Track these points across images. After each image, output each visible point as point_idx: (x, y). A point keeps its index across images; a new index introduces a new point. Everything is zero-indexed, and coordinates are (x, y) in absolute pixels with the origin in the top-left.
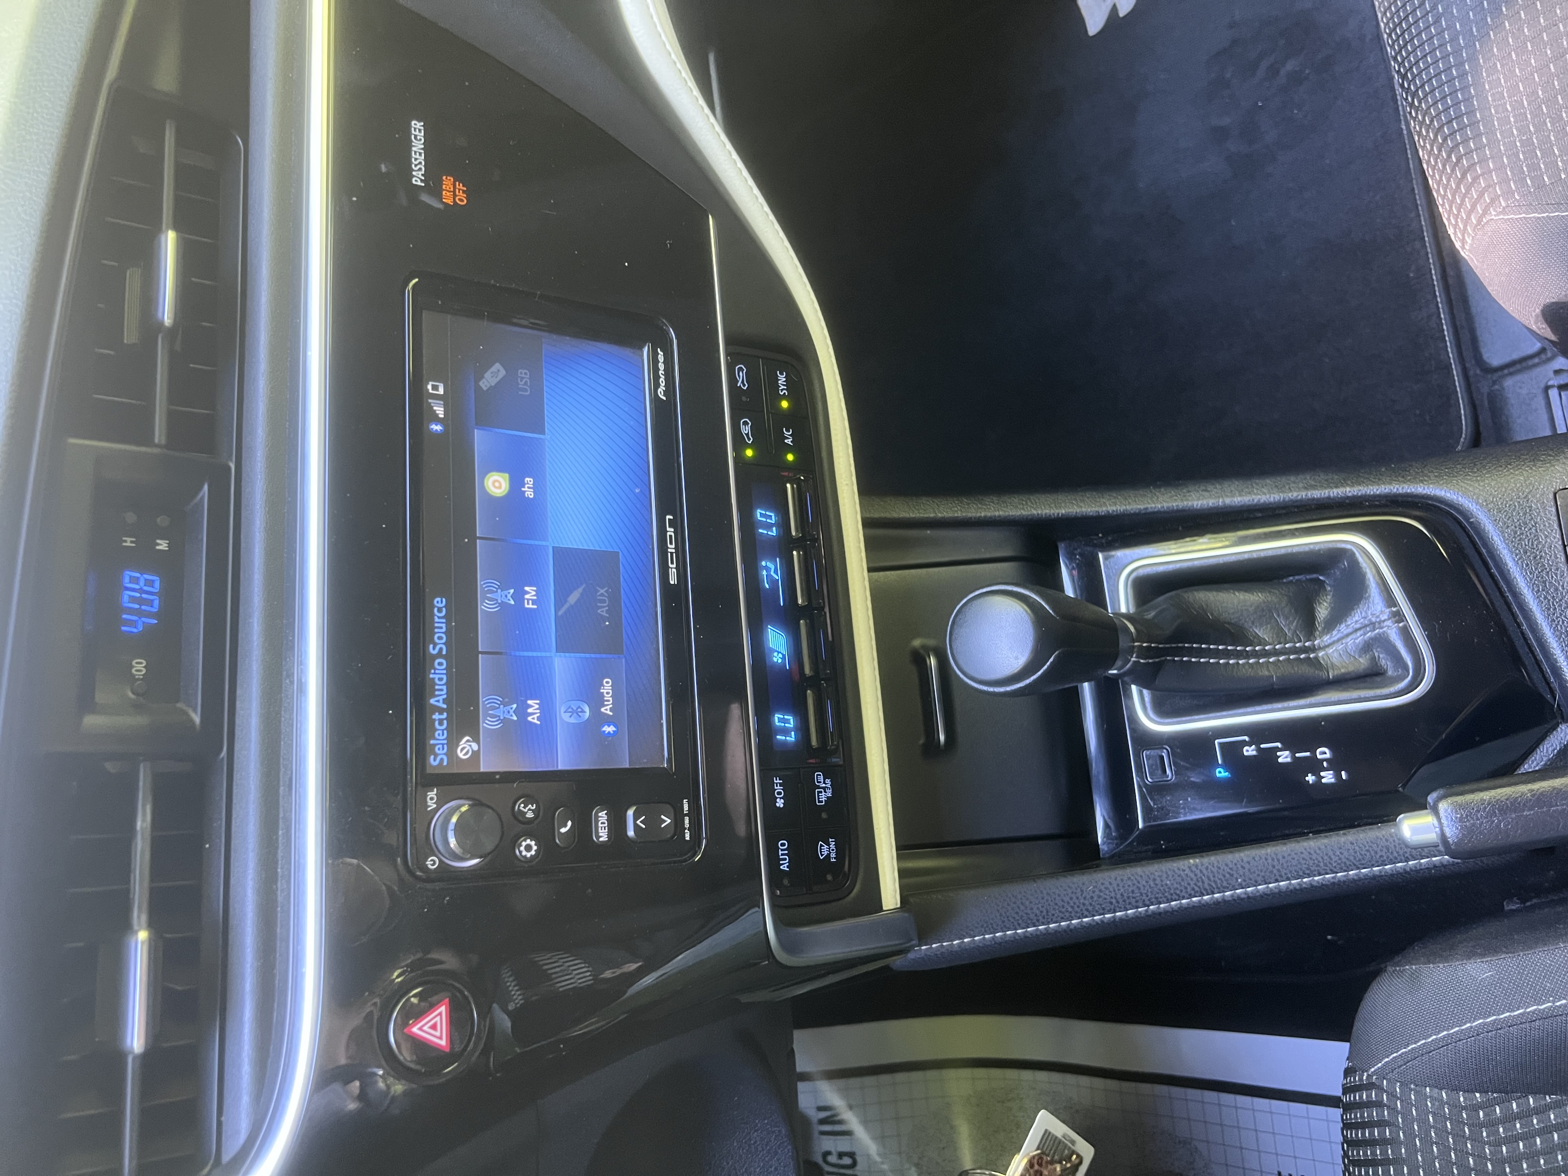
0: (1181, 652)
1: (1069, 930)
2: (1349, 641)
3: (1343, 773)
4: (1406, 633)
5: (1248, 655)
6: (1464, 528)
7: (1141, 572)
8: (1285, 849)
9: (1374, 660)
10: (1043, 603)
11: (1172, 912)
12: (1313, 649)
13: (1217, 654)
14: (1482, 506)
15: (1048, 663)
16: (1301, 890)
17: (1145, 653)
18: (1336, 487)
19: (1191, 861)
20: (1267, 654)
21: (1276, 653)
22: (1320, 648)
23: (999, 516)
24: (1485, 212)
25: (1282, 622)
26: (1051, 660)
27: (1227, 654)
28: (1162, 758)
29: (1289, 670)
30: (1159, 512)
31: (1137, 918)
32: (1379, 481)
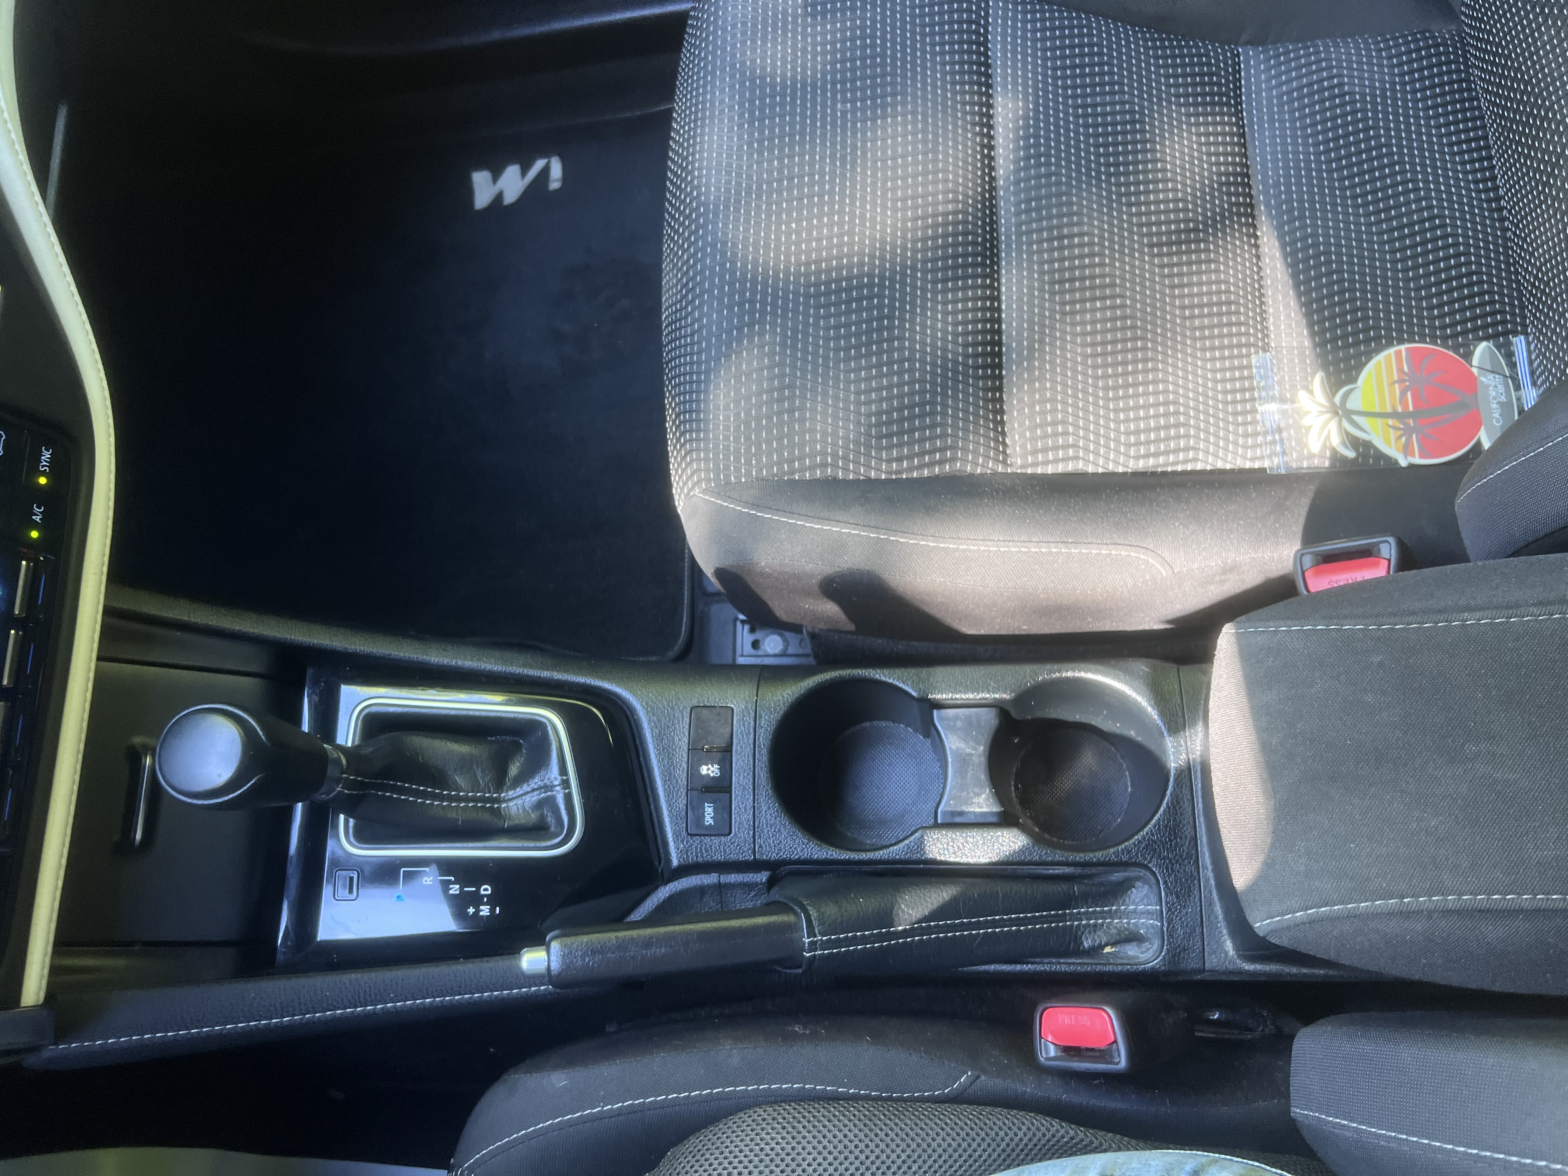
0: (385, 788)
1: (221, 1035)
2: (527, 798)
3: (498, 908)
4: (568, 798)
5: (442, 798)
6: (630, 724)
7: (374, 709)
8: (436, 970)
9: (542, 817)
10: (258, 729)
11: (326, 1022)
12: (498, 800)
13: (417, 794)
14: (644, 707)
15: (249, 784)
16: (443, 1006)
17: (349, 785)
18: (547, 670)
19: (353, 976)
20: (459, 799)
21: (467, 799)
22: (505, 801)
23: (253, 633)
24: (693, 488)
25: (479, 774)
26: (252, 782)
27: (425, 795)
28: (351, 879)
29: (472, 816)
30: (400, 660)
31: (291, 1026)
32: (580, 671)
